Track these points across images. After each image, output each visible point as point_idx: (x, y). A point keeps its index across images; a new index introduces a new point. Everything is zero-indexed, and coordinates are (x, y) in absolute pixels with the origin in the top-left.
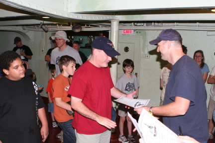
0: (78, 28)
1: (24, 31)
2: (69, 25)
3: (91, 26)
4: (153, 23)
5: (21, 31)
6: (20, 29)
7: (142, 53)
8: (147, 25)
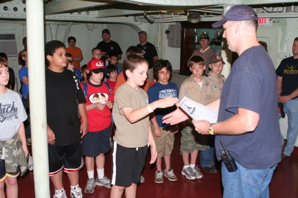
0: (195, 18)
1: (136, 23)
2: (186, 15)
3: (213, 14)
4: (293, 6)
5: (132, 23)
6: (131, 20)
7: (279, 51)
8: (287, 11)
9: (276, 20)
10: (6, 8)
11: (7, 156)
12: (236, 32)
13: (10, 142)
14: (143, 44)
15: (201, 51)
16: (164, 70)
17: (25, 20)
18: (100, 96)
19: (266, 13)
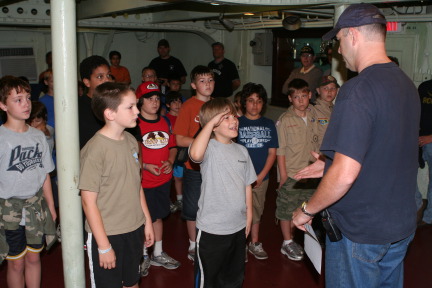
0: (294, 23)
1: (208, 31)
2: (280, 18)
3: (320, 17)
5: (202, 30)
6: (200, 26)
7: (416, 70)
8: (427, 12)
9: (412, 25)
10: (20, 11)
11: (28, 220)
12: (354, 44)
13: (33, 201)
14: (219, 61)
15: (302, 71)
16: (254, 97)
17: (49, 27)
18: (157, 136)
19: (397, 16)
